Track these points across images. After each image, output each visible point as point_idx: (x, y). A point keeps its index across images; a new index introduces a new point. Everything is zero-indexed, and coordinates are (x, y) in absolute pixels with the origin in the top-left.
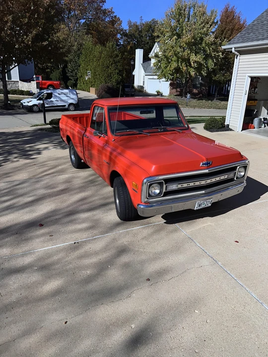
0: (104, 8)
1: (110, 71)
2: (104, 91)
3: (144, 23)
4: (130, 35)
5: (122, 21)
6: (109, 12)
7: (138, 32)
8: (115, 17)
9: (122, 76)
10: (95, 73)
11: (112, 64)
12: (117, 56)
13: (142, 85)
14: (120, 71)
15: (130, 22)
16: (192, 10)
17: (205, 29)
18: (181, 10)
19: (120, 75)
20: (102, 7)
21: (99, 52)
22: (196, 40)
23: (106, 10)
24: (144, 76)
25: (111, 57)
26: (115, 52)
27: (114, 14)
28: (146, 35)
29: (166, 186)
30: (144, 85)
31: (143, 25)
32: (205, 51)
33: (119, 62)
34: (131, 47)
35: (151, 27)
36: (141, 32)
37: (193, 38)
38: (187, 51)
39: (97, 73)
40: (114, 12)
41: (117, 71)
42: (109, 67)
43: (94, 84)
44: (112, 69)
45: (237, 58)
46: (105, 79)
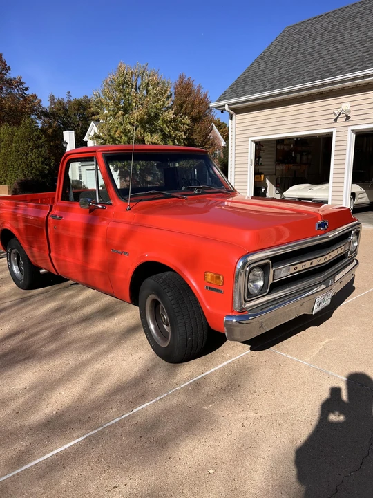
1: (29, 159)
3: (72, 100)
4: (52, 115)
6: (16, 82)
7: (62, 111)
8: (27, 89)
9: (50, 166)
10: (6, 163)
11: (32, 150)
12: (39, 138)
13: (78, 179)
14: (45, 159)
16: (139, 79)
17: (160, 103)
18: (126, 78)
19: (46, 165)
20: (6, 75)
21: (9, 134)
22: (149, 116)
23: (11, 80)
24: (80, 167)
25: (30, 139)
26: (35, 133)
27: (25, 86)
29: (274, 271)
30: (80, 178)
32: (162, 130)
33: (42, 146)
34: (54, 131)
36: (67, 111)
37: (146, 113)
38: (140, 131)
39: (9, 163)
40: (23, 83)
41: (41, 159)
42: (27, 154)
43: (5, 181)
44: (33, 157)
45: (231, 118)
46: (23, 171)
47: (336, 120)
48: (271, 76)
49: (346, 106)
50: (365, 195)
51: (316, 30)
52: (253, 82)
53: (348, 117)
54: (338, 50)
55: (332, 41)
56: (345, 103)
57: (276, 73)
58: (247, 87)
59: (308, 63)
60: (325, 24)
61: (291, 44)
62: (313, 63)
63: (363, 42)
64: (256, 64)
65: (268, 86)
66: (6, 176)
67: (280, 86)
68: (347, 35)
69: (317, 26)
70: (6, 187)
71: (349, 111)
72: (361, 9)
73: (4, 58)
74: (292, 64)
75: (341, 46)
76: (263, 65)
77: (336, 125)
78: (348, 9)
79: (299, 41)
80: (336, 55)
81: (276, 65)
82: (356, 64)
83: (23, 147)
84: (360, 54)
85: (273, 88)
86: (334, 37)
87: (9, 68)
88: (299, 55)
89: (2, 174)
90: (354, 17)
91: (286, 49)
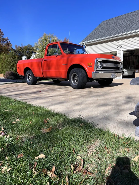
0: (3, 37)
1: (11, 65)
2: (9, 74)
3: (24, 46)
4: (17, 51)
5: (12, 45)
6: (6, 39)
7: (21, 50)
8: (9, 42)
11: (13, 61)
15: (16, 46)
18: (46, 38)
21: (4, 56)
23: (4, 38)
25: (12, 58)
26: (14, 56)
27: (9, 41)
28: (25, 51)
31: (23, 47)
34: (18, 57)
35: (28, 48)
36: (23, 50)
40: (8, 40)
42: (11, 63)
43: (2, 72)
44: (13, 64)
45: (86, 48)
46: (9, 68)
47: (118, 47)
48: (98, 35)
49: (120, 43)
50: (127, 72)
51: (112, 22)
52: (92, 37)
53: (121, 47)
54: (118, 27)
55: (117, 25)
56: (120, 42)
57: (100, 34)
58: (91, 38)
59: (109, 31)
60: (114, 21)
61: (104, 26)
62: (111, 31)
63: (125, 25)
64: (93, 32)
65: (97, 37)
66: (2, 71)
67: (101, 37)
68: (121, 24)
69: (112, 21)
70: (2, 74)
71: (121, 45)
72: (125, 16)
73: (2, 31)
74: (104, 31)
75: (119, 26)
76: (95, 32)
77: (118, 49)
78: (121, 16)
79: (106, 25)
80: (118, 29)
81: (99, 32)
82: (123, 31)
83: (10, 60)
84: (125, 28)
85: (99, 38)
86: (117, 24)
87: (3, 35)
88: (107, 29)
89: (1, 70)
90: (123, 18)
91: (103, 27)
